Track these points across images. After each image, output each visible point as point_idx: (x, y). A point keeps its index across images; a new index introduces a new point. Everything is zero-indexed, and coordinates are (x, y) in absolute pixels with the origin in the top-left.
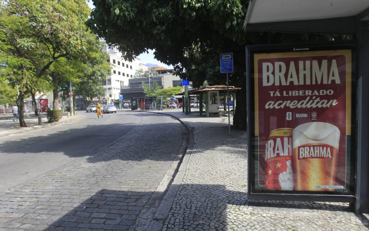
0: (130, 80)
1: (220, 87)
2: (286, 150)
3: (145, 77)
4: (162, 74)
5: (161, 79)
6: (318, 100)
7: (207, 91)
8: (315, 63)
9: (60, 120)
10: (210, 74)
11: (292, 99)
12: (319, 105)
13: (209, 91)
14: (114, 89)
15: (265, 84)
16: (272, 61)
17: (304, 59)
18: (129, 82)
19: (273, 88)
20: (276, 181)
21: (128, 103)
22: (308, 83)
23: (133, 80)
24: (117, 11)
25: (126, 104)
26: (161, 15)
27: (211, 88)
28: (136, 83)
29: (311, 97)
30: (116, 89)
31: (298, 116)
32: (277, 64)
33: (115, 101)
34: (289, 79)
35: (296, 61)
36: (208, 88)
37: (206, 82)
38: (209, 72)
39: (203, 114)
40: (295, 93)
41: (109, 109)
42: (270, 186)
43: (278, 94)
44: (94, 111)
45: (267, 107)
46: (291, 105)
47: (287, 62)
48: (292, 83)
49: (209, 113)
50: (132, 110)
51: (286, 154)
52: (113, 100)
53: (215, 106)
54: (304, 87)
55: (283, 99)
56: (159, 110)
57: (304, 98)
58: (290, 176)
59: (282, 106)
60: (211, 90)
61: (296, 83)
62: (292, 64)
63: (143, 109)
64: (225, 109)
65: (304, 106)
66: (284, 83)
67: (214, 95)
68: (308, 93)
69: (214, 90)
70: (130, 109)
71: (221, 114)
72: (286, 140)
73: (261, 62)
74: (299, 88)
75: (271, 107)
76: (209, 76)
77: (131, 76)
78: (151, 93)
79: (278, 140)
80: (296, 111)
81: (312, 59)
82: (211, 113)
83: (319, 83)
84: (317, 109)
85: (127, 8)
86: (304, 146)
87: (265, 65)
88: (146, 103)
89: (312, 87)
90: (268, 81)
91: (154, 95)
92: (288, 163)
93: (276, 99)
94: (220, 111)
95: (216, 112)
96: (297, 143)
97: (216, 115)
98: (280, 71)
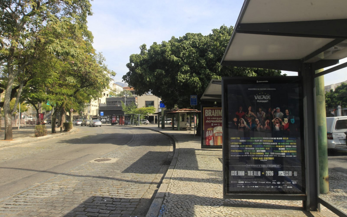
0: (107, 99)
1: (187, 110)
2: (212, 134)
3: (120, 96)
4: (135, 94)
5: (135, 99)
6: (220, 120)
7: (178, 113)
8: (219, 110)
9: (71, 130)
10: (180, 100)
11: (213, 120)
12: (220, 122)
13: (180, 112)
14: (93, 106)
15: (206, 116)
16: (208, 109)
17: (216, 109)
18: (106, 100)
19: (208, 117)
20: (209, 143)
21: (105, 119)
22: (217, 116)
23: (109, 99)
24: (148, 79)
25: (103, 119)
26: (166, 81)
27: (181, 110)
28: (113, 102)
29: (218, 120)
30: (94, 106)
31: (215, 124)
32: (209, 110)
33: (93, 116)
34: (212, 115)
35: (214, 110)
36: (179, 110)
37: (176, 106)
38: (180, 99)
39: (175, 129)
40: (214, 118)
41: (96, 123)
42: (207, 144)
43: (209, 118)
44: (88, 125)
45: (206, 122)
46: (213, 121)
47: (212, 110)
48: (213, 116)
49: (180, 128)
50: (112, 124)
51: (212, 135)
52: (91, 116)
53: (184, 123)
54: (216, 117)
55: (211, 120)
56: (137, 125)
57: (216, 120)
58: (213, 142)
59: (211, 122)
60: (182, 112)
61: (214, 116)
62: (213, 110)
63: (122, 124)
64: (190, 125)
65: (216, 122)
66: (211, 116)
67: (183, 115)
68: (217, 118)
69: (184, 112)
70: (111, 124)
71: (188, 128)
72: (211, 131)
73: (205, 109)
74: (215, 117)
75: (208, 122)
76: (180, 101)
77: (107, 95)
78: (128, 111)
79: (210, 131)
80: (214, 123)
81: (218, 109)
82: (181, 128)
83: (220, 116)
84: (220, 123)
85: (152, 78)
86: (216, 133)
87: (206, 110)
88: (125, 120)
89: (218, 117)
90: (207, 115)
91: (131, 113)
92: (212, 138)
93: (209, 120)
94: (187, 127)
95: (184, 127)
96: (214, 132)
97: (184, 129)
98: (210, 112)
